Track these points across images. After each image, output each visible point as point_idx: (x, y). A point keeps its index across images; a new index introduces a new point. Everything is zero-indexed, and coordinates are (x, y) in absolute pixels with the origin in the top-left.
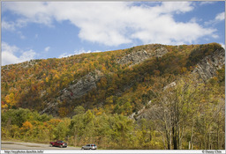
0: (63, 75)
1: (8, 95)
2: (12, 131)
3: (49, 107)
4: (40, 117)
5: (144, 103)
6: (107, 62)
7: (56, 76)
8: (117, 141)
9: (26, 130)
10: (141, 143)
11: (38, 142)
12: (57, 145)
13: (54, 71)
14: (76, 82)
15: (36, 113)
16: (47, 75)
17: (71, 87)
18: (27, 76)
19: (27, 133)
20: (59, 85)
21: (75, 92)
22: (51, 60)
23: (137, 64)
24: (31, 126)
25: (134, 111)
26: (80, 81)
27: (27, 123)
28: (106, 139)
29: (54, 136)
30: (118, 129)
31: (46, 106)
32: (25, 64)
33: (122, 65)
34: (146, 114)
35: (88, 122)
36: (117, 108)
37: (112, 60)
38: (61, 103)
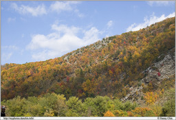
0: (145, 51)
1: (84, 83)
3: (132, 93)
4: (123, 105)
7: (136, 53)
13: (132, 48)
14: (162, 58)
15: (117, 100)
16: (124, 53)
17: (157, 65)
18: (102, 58)
20: (140, 64)
21: (162, 70)
26: (169, 56)
31: (128, 92)
32: (97, 44)
38: (146, 86)
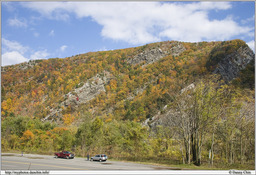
0: (67, 77)
1: (5, 101)
2: (11, 142)
3: (52, 114)
4: (43, 125)
5: (159, 107)
6: (117, 62)
7: (60, 78)
8: (130, 151)
9: (27, 140)
10: (156, 152)
11: (41, 153)
12: (62, 156)
13: (57, 73)
14: (82, 85)
16: (49, 77)
17: (77, 91)
18: (26, 79)
19: (29, 143)
20: (62, 89)
21: (81, 96)
22: (53, 61)
23: (151, 63)
24: (33, 135)
25: (148, 117)
26: (87, 84)
27: (28, 132)
28: (117, 148)
29: (59, 147)
30: (131, 138)
31: (48, 113)
32: (23, 65)
33: (134, 65)
34: (161, 121)
35: (96, 130)
36: (128, 114)
37: (123, 59)
38: (65, 108)
